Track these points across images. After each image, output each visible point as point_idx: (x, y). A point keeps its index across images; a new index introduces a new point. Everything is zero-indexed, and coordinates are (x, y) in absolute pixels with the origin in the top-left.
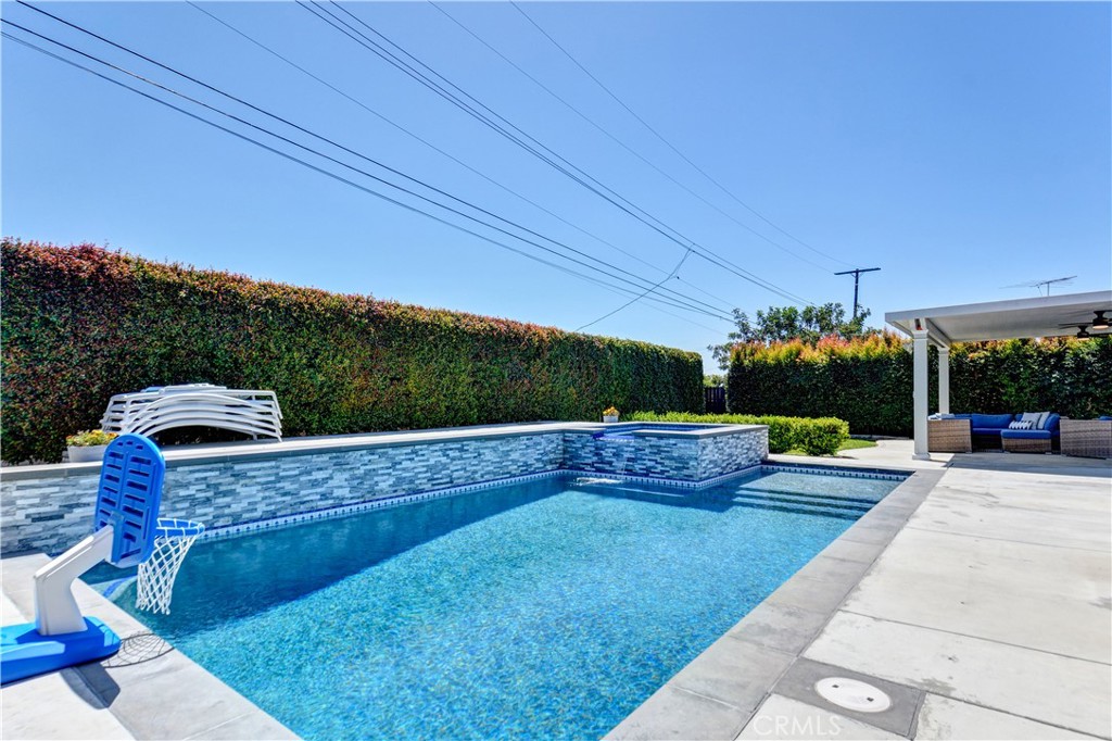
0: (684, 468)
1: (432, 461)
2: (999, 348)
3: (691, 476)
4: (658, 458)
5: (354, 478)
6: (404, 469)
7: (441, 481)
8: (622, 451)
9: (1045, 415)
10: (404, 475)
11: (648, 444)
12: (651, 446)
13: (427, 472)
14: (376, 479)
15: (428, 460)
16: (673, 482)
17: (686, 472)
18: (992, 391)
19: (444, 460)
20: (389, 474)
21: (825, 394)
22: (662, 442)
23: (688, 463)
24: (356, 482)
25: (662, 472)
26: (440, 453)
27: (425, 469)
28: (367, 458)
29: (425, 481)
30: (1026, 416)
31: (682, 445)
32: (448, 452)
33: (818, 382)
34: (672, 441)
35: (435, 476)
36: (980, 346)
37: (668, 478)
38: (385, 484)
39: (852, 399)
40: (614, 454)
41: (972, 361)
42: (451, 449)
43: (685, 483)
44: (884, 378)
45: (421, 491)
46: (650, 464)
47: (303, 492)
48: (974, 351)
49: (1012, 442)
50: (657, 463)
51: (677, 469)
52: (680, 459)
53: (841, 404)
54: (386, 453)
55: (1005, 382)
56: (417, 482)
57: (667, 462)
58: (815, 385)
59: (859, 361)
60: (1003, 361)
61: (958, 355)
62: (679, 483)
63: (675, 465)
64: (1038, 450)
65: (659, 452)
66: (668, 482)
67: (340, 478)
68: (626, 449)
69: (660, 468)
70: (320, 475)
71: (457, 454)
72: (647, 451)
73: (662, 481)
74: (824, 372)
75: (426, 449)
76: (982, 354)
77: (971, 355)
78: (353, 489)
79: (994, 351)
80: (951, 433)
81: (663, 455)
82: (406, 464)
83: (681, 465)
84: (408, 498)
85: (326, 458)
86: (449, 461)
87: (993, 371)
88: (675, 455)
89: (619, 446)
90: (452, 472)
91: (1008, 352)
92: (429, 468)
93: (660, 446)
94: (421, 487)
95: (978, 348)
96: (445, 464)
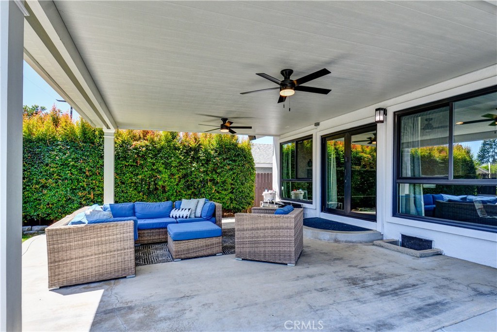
2: (156, 139)
9: (202, 201)
30: (185, 203)
36: (142, 136)
41: (136, 149)
48: (137, 140)
49: (184, 245)
55: (161, 169)
60: (160, 151)
61: (123, 142)
64: (209, 252)
76: (143, 143)
77: (134, 143)
79: (152, 141)
80: (104, 248)
87: (152, 158)
91: (163, 142)
95: (140, 138)
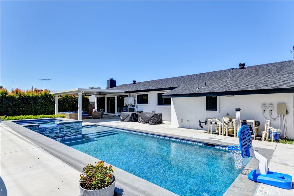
0: (78, 131)
3: (80, 133)
4: (69, 130)
8: (54, 130)
11: (65, 126)
12: (66, 127)
16: (74, 137)
17: (78, 133)
18: (63, 106)
21: (18, 107)
22: (70, 125)
23: (79, 130)
25: (70, 134)
31: (77, 125)
33: (16, 103)
34: (74, 124)
37: (72, 136)
39: (28, 109)
40: (50, 132)
43: (78, 136)
44: (38, 102)
46: (65, 133)
50: (68, 132)
51: (76, 132)
52: (77, 129)
53: (24, 110)
57: (72, 131)
58: (15, 104)
59: (30, 97)
62: (76, 136)
63: (74, 131)
64: (87, 118)
65: (69, 128)
66: (72, 137)
68: (55, 129)
69: (69, 133)
72: (64, 128)
73: (70, 137)
74: (18, 100)
81: (71, 129)
83: (77, 131)
88: (75, 128)
89: (52, 129)
93: (70, 126)
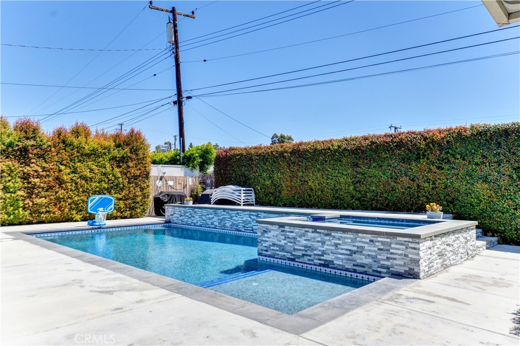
1: (244, 219)
5: (219, 219)
6: (234, 220)
7: (248, 229)
10: (234, 222)
13: (242, 223)
14: (226, 221)
15: (243, 218)
19: (249, 219)
20: (230, 221)
24: (220, 221)
26: (248, 216)
27: (242, 222)
28: (223, 213)
29: (242, 227)
32: (251, 216)
35: (246, 226)
38: (228, 224)
42: (252, 215)
45: (241, 231)
47: (207, 221)
54: (228, 212)
56: (239, 226)
67: (216, 219)
70: (211, 216)
71: (255, 218)
75: (242, 213)
78: (219, 223)
82: (235, 218)
84: (236, 232)
85: (212, 211)
86: (251, 220)
90: (253, 225)
92: (244, 222)
94: (240, 229)
96: (250, 221)
